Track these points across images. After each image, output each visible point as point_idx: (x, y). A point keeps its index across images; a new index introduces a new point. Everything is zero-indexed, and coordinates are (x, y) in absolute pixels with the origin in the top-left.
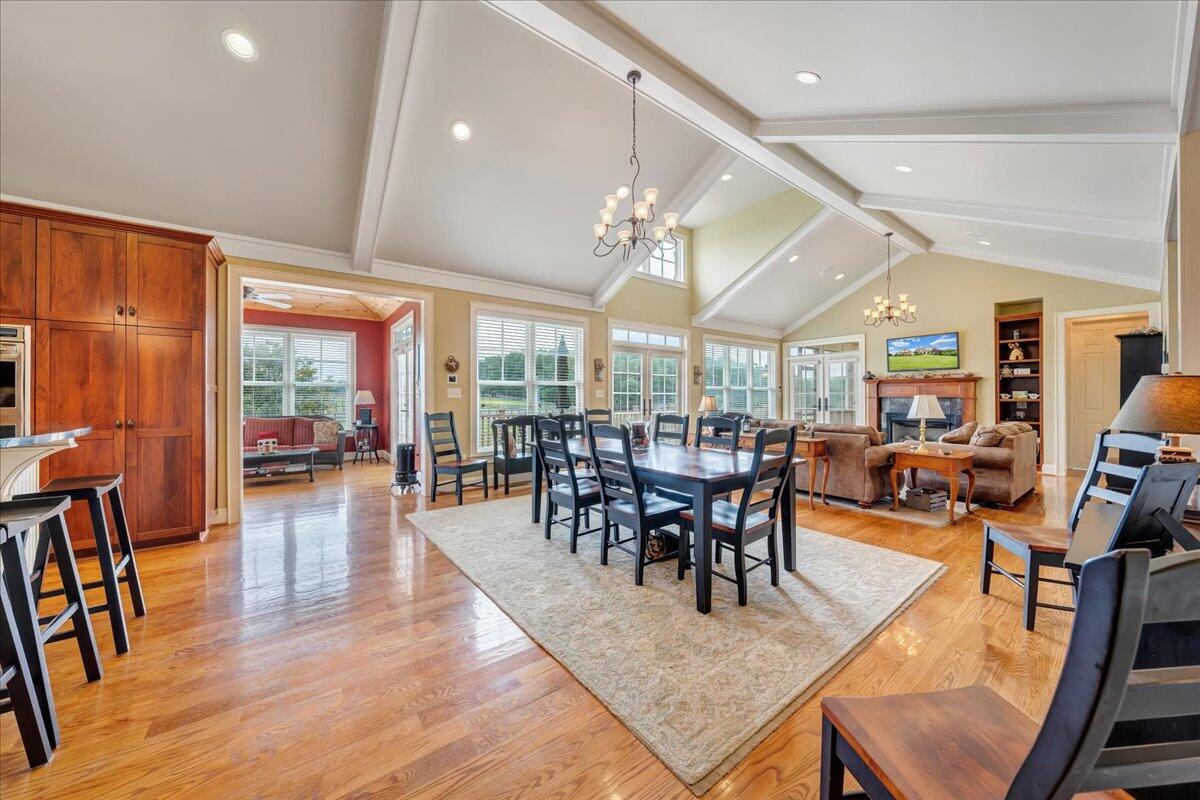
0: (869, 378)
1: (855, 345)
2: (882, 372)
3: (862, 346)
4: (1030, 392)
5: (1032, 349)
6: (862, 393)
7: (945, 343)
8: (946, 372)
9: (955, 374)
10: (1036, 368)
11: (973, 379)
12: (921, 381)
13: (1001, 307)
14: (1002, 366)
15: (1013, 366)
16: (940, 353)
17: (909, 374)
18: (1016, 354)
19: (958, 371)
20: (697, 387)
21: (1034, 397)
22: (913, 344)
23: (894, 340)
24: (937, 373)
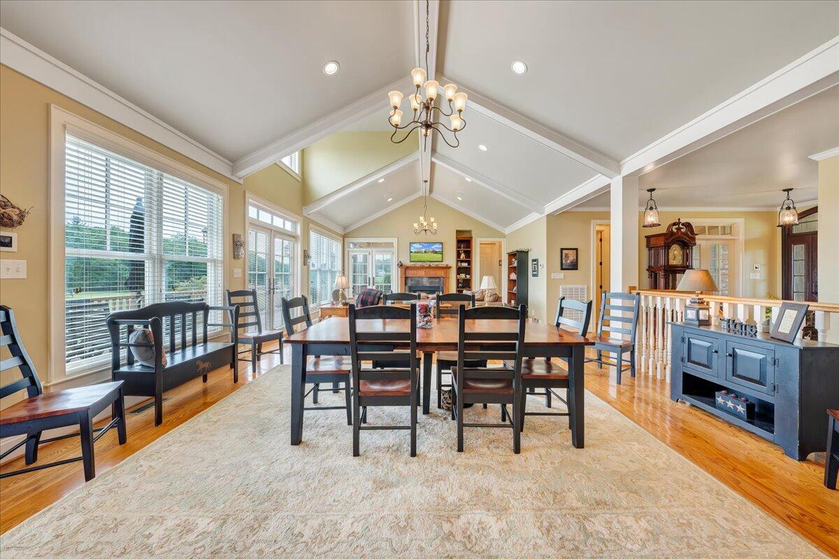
0: (401, 265)
1: (391, 245)
2: (407, 263)
3: (395, 245)
4: (466, 274)
5: (468, 254)
6: (396, 275)
7: (437, 247)
8: (437, 263)
9: (440, 264)
10: (469, 263)
11: (448, 268)
12: (426, 268)
13: (458, 232)
14: (458, 261)
15: (462, 261)
16: (436, 252)
17: (420, 264)
18: (463, 256)
19: (442, 263)
20: (306, 267)
21: (468, 276)
22: (424, 247)
23: (414, 243)
24: (434, 263)
